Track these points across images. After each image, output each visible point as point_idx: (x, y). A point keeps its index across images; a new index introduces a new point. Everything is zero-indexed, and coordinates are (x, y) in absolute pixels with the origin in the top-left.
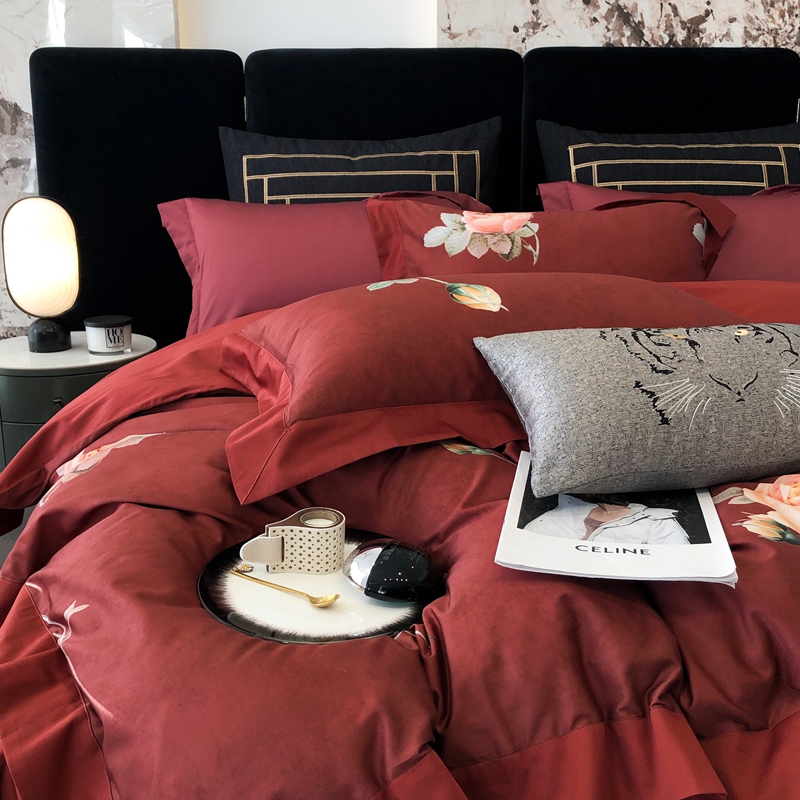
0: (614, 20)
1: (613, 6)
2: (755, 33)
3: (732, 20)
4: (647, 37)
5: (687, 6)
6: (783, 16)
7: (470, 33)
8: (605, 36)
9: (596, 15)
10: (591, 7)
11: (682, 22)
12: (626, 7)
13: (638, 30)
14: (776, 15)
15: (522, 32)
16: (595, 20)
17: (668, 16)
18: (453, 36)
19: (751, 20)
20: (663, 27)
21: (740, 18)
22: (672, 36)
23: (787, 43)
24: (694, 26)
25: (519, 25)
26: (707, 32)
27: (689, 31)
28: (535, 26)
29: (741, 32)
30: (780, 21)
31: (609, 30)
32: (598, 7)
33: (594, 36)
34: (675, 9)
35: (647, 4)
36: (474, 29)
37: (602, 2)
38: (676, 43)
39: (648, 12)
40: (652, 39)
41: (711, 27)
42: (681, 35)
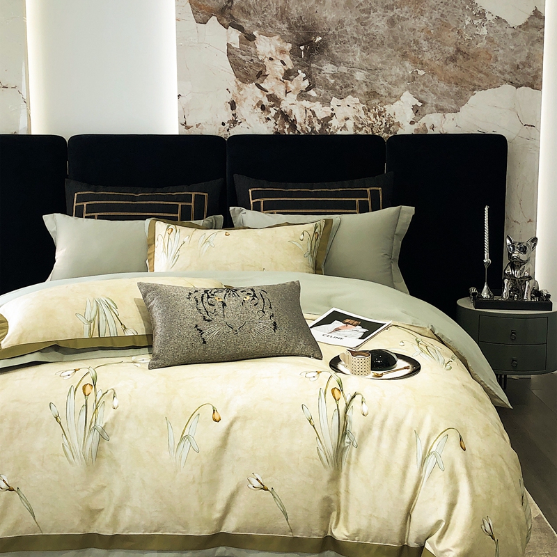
0: (279, 119)
1: (278, 111)
2: (360, 126)
3: (347, 119)
4: (299, 128)
5: (320, 111)
7: (197, 126)
8: (274, 128)
9: (269, 116)
10: (266, 112)
11: (318, 120)
12: (286, 112)
13: (293, 124)
14: (372, 117)
15: (227, 125)
16: (268, 119)
17: (309, 116)
18: (188, 128)
19: (357, 119)
20: (307, 123)
21: (351, 118)
22: (313, 128)
23: (379, 132)
24: (325, 122)
25: (225, 121)
26: (333, 126)
27: (322, 125)
28: (234, 122)
29: (352, 125)
30: (374, 120)
31: (276, 125)
32: (270, 112)
33: (268, 128)
34: (313, 113)
35: (297, 110)
36: (200, 124)
37: (271, 109)
38: (315, 132)
39: (299, 115)
40: (302, 130)
41: (335, 123)
42: (318, 127)
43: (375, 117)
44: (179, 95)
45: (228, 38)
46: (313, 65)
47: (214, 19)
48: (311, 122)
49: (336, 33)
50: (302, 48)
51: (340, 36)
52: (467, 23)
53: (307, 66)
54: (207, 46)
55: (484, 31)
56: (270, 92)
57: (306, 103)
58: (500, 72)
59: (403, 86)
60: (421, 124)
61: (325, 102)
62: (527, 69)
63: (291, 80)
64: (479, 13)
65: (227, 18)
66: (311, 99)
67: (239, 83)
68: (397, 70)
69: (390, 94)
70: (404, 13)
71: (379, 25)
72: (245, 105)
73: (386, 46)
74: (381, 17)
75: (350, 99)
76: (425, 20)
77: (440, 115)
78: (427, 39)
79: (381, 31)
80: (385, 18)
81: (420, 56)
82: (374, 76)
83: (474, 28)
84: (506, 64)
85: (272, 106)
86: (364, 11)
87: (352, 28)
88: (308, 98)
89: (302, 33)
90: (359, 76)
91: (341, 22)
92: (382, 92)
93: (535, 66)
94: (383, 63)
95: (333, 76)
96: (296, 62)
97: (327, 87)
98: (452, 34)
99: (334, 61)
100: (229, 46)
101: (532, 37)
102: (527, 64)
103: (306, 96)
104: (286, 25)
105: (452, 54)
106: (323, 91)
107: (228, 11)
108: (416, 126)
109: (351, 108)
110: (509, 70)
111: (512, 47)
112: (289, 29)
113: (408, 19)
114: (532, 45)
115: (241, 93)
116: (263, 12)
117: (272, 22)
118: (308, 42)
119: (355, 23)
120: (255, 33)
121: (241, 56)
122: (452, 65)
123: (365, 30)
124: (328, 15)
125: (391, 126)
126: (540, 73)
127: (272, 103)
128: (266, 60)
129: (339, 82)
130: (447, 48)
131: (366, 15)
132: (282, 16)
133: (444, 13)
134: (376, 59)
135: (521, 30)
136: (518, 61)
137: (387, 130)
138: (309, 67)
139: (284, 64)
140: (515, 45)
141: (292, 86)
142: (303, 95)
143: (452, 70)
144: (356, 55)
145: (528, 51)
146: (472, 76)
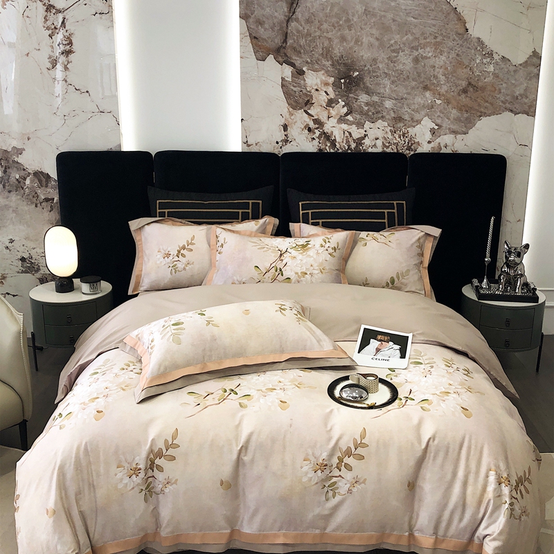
0: (322, 139)
1: (321, 132)
2: (387, 145)
3: (377, 139)
4: (338, 146)
5: (356, 133)
7: (256, 144)
8: (318, 146)
9: (314, 136)
10: (312, 133)
11: (354, 140)
12: (328, 133)
13: (333, 143)
14: (397, 137)
15: (280, 144)
16: (314, 139)
17: (347, 137)
18: (249, 146)
19: (385, 138)
20: (345, 142)
21: (380, 138)
22: (349, 146)
23: (402, 149)
24: (359, 141)
25: (279, 140)
26: (365, 144)
27: (357, 143)
28: (286, 141)
29: (381, 144)
30: (399, 139)
31: (320, 143)
32: (315, 133)
34: (350, 134)
35: (337, 132)
36: (258, 142)
37: (316, 131)
38: (351, 149)
39: (338, 135)
40: (340, 147)
41: (367, 142)
42: (353, 145)
43: (400, 137)
44: (242, 120)
45: (283, 73)
46: (351, 95)
47: (271, 57)
49: (371, 69)
50: (342, 81)
51: (374, 72)
52: (478, 61)
53: (346, 96)
54: (265, 79)
55: (491, 68)
56: (316, 117)
57: (345, 126)
58: (502, 102)
59: (423, 113)
60: (437, 144)
61: (360, 125)
62: (524, 99)
63: (333, 107)
64: (488, 54)
65: (282, 56)
66: (349, 122)
67: (291, 109)
68: (419, 100)
69: (412, 119)
70: (427, 53)
71: (406, 62)
72: (295, 127)
73: (411, 80)
74: (408, 56)
75: (380, 123)
76: (444, 58)
77: (453, 136)
78: (444, 75)
79: (407, 68)
80: (411, 57)
81: (438, 88)
82: (400, 104)
83: (483, 66)
84: (508, 95)
85: (317, 129)
86: (393, 51)
87: (384, 65)
88: (346, 122)
89: (342, 69)
90: (388, 104)
91: (375, 60)
92: (407, 117)
93: (531, 97)
94: (408, 94)
95: (367, 104)
96: (337, 93)
97: (361, 113)
98: (465, 70)
99: (368, 92)
100: (283, 79)
101: (530, 74)
102: (524, 95)
103: (344, 121)
104: (330, 63)
105: (464, 86)
106: (358, 116)
107: (282, 50)
108: (432, 145)
109: (380, 130)
110: (509, 100)
111: (513, 82)
112: (333, 65)
113: (430, 58)
114: (530, 80)
115: (292, 117)
116: (312, 51)
117: (319, 60)
118: (347, 76)
119: (387, 61)
120: (304, 69)
121: (292, 88)
122: (463, 96)
123: (394, 66)
124: (365, 54)
125: (412, 144)
126: (535, 103)
127: (317, 126)
128: (313, 91)
129: (372, 109)
130: (460, 82)
131: (396, 55)
132: (326, 55)
133: (459, 53)
134: (402, 91)
135: (521, 67)
136: (518, 93)
137: (409, 148)
138: (348, 96)
139: (328, 95)
140: (515, 80)
141: (333, 112)
142: (342, 120)
143: (464, 100)
144: (386, 86)
145: (525, 85)
146: (479, 105)
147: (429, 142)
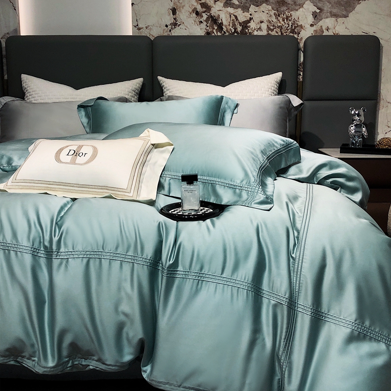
0: (209, 22)
1: (208, 16)
2: (272, 28)
3: (262, 22)
4: (225, 29)
5: (241, 16)
6: (284, 21)
7: (146, 28)
8: (206, 29)
9: (202, 20)
10: (199, 17)
11: (239, 23)
12: (215, 17)
13: (220, 27)
14: (281, 21)
15: (169, 27)
16: (201, 22)
17: (233, 20)
18: (139, 29)
19: (270, 22)
20: (231, 25)
21: (265, 21)
22: (235, 29)
23: (286, 32)
24: (245, 25)
25: (168, 24)
26: (251, 27)
27: (243, 26)
28: (175, 25)
29: (266, 27)
30: (283, 23)
31: (207, 26)
32: (203, 17)
33: (201, 29)
34: (236, 17)
35: (224, 15)
36: (148, 26)
37: (204, 14)
38: (237, 32)
39: (224, 19)
40: (227, 30)
41: (252, 25)
42: (239, 29)
44: (132, 4)
48: (234, 25)
56: (203, 1)
57: (231, 10)
60: (319, 26)
61: (245, 9)
66: (235, 6)
69: (295, 3)
72: (183, 11)
75: (264, 7)
77: (334, 19)
85: (204, 12)
88: (232, 6)
92: (289, 1)
103: (230, 4)
106: (243, 0)
108: (314, 28)
109: (265, 14)
115: (181, 2)
125: (295, 27)
127: (204, 10)
137: (293, 31)
142: (228, 3)
147: (312, 25)
